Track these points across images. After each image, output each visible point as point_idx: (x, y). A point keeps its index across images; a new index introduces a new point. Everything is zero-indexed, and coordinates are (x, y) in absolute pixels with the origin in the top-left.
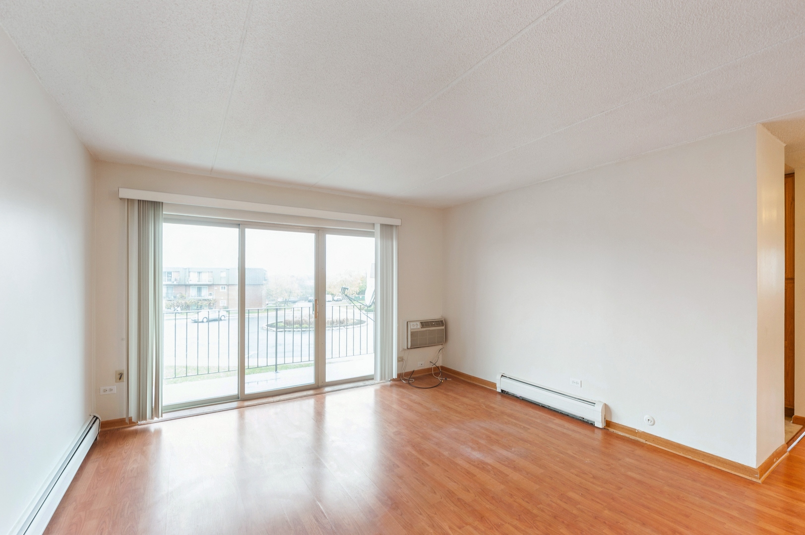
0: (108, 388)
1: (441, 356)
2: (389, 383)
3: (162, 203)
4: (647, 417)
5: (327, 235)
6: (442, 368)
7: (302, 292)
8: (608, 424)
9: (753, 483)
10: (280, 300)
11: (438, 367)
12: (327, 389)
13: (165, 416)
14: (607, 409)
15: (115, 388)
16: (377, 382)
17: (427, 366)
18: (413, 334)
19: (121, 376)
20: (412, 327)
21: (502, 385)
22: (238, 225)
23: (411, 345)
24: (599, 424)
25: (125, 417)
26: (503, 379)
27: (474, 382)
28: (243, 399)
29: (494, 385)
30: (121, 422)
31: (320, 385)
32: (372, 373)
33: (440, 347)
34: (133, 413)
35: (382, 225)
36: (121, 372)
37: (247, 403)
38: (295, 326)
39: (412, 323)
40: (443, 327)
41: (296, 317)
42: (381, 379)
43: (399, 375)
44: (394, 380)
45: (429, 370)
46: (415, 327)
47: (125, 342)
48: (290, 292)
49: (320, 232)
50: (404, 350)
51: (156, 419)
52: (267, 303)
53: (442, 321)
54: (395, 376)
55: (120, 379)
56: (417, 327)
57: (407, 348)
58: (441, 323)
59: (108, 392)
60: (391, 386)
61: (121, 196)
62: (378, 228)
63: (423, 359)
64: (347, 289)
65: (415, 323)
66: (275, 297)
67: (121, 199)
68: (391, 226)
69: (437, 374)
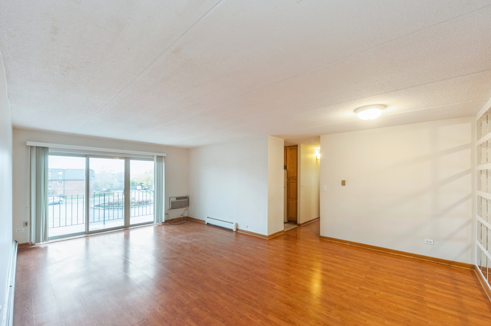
0: (19, 229)
1: (186, 212)
2: (161, 224)
3: (48, 147)
4: (246, 225)
5: (130, 160)
6: (187, 217)
7: (120, 184)
8: (237, 229)
9: (266, 240)
10: (104, 189)
11: (184, 217)
12: (130, 228)
13: (50, 241)
14: (237, 224)
15: (23, 230)
16: (155, 224)
17: (180, 216)
18: (172, 203)
19: (26, 224)
20: (172, 200)
21: (207, 221)
22: (86, 156)
23: (171, 208)
24: (234, 230)
25: (28, 242)
26: (208, 218)
27: (199, 222)
28: (88, 233)
29: (205, 221)
30: (27, 244)
31: (127, 226)
32: (152, 220)
33: (186, 208)
34: (33, 241)
35: (157, 156)
36: (26, 222)
37: (90, 235)
38: (115, 206)
39: (171, 198)
40: (187, 200)
41: (116, 200)
42: (157, 223)
43: (165, 221)
44: (163, 223)
45: (180, 218)
46: (173, 200)
47: (28, 210)
48: (112, 185)
49: (127, 159)
50: (168, 210)
51: (45, 242)
52: (94, 191)
53: (186, 197)
54: (163, 221)
55: (26, 225)
56: (175, 200)
57: (170, 209)
58: (187, 198)
59: (20, 231)
60: (162, 225)
61: (27, 145)
62: (155, 158)
63: (177, 213)
64: (143, 183)
65: (173, 198)
66: (100, 188)
67: (27, 146)
68: (162, 157)
69: (183, 220)
